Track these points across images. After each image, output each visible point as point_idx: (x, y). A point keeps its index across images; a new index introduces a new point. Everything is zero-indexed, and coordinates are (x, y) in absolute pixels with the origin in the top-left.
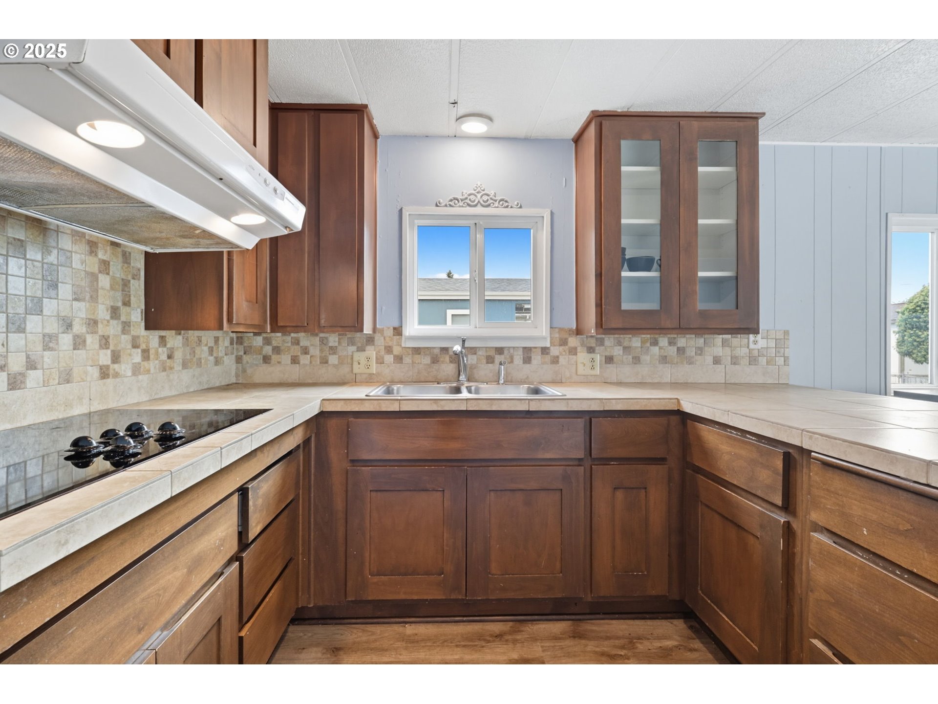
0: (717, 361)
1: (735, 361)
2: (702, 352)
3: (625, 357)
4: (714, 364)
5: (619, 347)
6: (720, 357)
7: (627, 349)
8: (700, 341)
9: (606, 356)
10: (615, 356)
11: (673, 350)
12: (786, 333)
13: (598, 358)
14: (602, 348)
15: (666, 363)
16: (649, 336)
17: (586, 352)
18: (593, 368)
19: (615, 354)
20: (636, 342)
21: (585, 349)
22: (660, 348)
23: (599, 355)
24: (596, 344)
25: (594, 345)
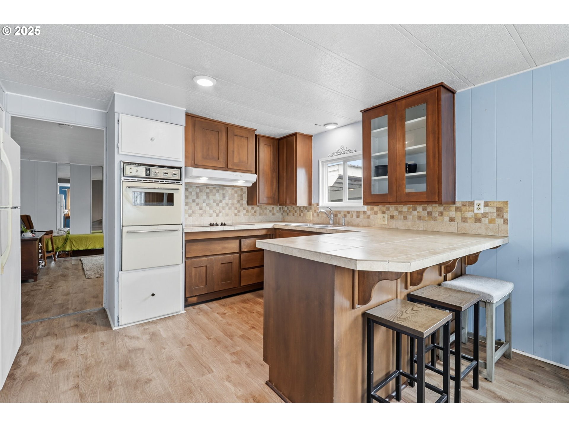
0: (452, 220)
1: (464, 220)
2: (442, 214)
3: (399, 216)
4: (450, 221)
5: (397, 211)
6: (454, 217)
7: (401, 212)
8: (441, 209)
9: (390, 216)
10: (395, 215)
11: (424, 213)
12: (506, 203)
13: (386, 216)
14: (389, 212)
15: (421, 220)
16: (411, 206)
17: (381, 213)
18: (384, 221)
19: (395, 214)
20: (405, 208)
21: (381, 212)
22: (418, 212)
23: (387, 215)
24: (386, 210)
25: (385, 210)
